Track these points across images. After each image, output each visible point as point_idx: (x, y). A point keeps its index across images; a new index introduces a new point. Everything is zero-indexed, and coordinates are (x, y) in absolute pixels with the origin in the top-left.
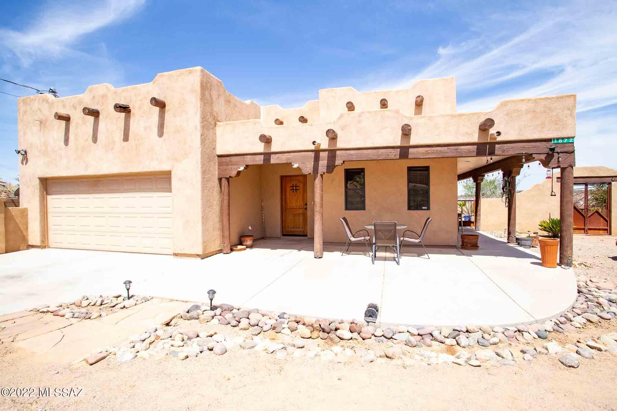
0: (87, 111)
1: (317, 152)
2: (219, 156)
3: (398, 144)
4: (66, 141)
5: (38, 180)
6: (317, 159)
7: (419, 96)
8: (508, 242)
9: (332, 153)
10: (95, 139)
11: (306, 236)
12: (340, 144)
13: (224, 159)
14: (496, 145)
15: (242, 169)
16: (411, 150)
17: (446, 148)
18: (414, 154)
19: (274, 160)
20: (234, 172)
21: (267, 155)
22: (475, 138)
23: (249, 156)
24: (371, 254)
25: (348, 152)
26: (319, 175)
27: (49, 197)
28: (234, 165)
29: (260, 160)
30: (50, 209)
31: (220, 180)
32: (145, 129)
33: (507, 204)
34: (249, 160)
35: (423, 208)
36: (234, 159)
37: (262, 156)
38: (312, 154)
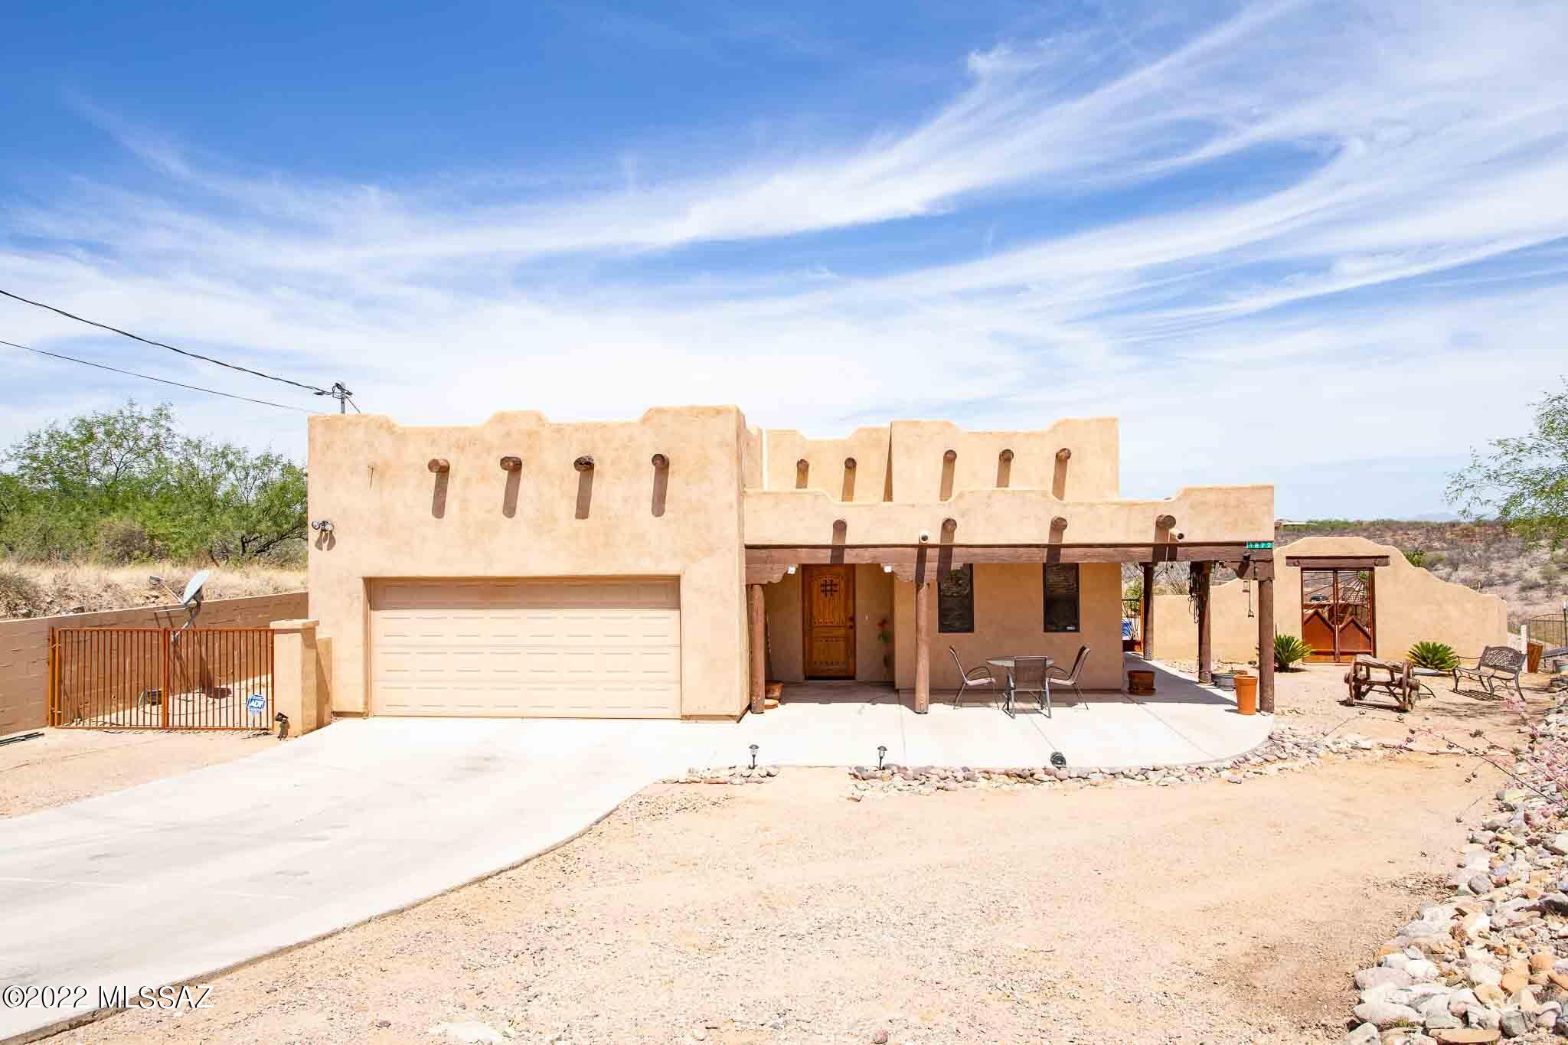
0: (511, 464)
1: (922, 549)
2: (748, 547)
3: (1046, 541)
4: (439, 510)
5: (362, 581)
6: (921, 558)
7: (1065, 449)
8: (1200, 682)
9: (946, 551)
10: (510, 509)
11: (853, 678)
12: (959, 538)
13: (757, 553)
14: (1179, 549)
15: (792, 570)
16: (1063, 551)
17: (1112, 549)
18: (1067, 556)
19: (849, 558)
20: (776, 576)
21: (838, 550)
22: (1150, 538)
23: (804, 550)
24: (1001, 705)
25: (970, 550)
26: (925, 584)
27: (377, 616)
28: (779, 562)
29: (824, 557)
30: (378, 637)
31: (750, 587)
32: (626, 500)
33: (1197, 618)
34: (806, 557)
35: (1069, 628)
36: (775, 553)
37: (830, 551)
38: (915, 551)
